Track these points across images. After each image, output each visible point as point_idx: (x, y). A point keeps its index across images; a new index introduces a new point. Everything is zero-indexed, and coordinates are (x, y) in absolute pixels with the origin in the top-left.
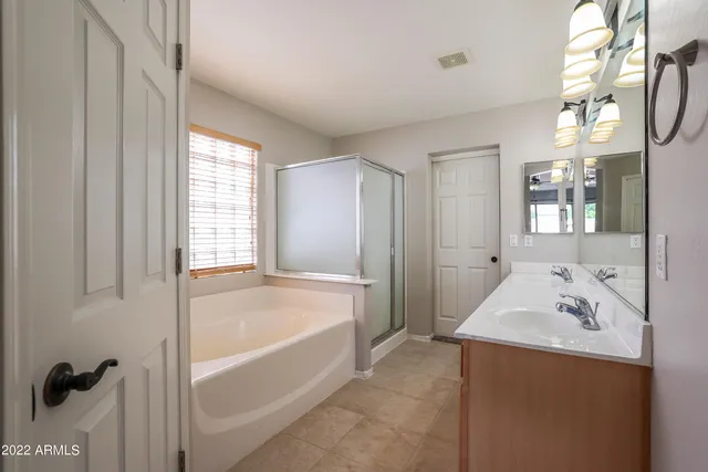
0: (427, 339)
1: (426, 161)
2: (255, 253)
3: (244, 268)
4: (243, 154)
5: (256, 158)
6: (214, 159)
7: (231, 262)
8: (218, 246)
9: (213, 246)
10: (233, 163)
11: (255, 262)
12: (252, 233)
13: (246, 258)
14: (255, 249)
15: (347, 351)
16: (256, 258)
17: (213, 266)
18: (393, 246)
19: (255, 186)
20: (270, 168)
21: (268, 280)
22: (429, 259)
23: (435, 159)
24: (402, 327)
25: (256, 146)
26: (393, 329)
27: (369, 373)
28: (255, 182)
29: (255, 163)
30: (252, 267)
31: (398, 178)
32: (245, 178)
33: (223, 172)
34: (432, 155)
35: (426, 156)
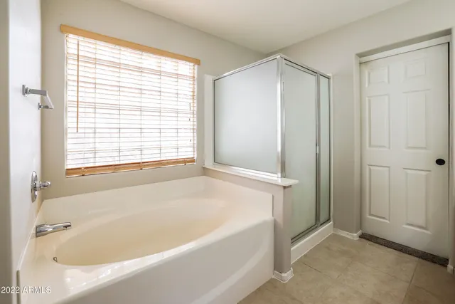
0: (354, 236)
1: (354, 62)
2: (196, 149)
3: (185, 161)
4: (186, 68)
5: (196, 72)
6: (160, 73)
7: (173, 156)
8: (162, 143)
9: (158, 143)
10: (177, 76)
11: (196, 157)
12: (194, 133)
13: (188, 152)
14: (195, 146)
15: (265, 250)
16: (196, 153)
17: (159, 159)
18: (318, 143)
19: (196, 94)
20: (209, 79)
21: (205, 171)
22: (357, 159)
23: (363, 58)
24: (328, 220)
25: (197, 62)
26: (318, 222)
27: (288, 275)
28: (196, 90)
29: (196, 76)
30: (192, 161)
31: (323, 81)
32: (187, 88)
33: (168, 83)
34: (360, 55)
35: (354, 56)
